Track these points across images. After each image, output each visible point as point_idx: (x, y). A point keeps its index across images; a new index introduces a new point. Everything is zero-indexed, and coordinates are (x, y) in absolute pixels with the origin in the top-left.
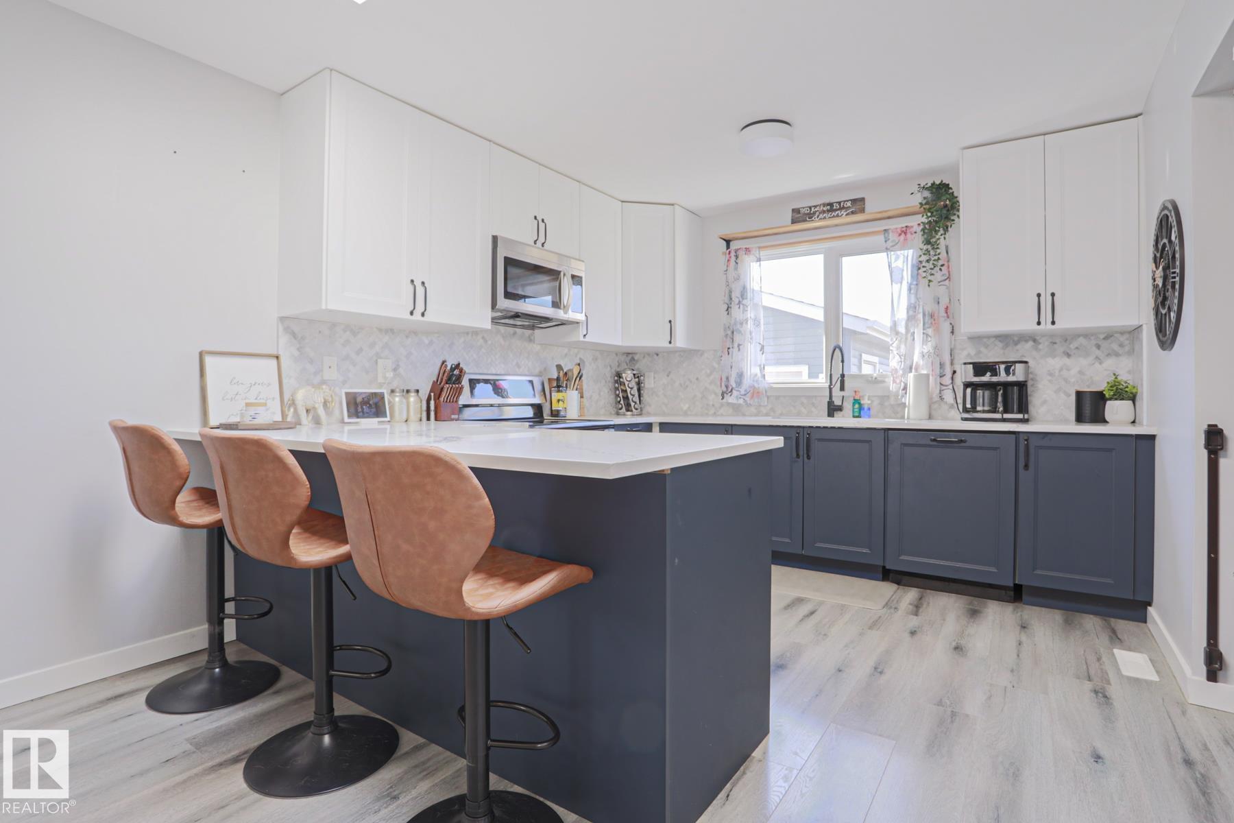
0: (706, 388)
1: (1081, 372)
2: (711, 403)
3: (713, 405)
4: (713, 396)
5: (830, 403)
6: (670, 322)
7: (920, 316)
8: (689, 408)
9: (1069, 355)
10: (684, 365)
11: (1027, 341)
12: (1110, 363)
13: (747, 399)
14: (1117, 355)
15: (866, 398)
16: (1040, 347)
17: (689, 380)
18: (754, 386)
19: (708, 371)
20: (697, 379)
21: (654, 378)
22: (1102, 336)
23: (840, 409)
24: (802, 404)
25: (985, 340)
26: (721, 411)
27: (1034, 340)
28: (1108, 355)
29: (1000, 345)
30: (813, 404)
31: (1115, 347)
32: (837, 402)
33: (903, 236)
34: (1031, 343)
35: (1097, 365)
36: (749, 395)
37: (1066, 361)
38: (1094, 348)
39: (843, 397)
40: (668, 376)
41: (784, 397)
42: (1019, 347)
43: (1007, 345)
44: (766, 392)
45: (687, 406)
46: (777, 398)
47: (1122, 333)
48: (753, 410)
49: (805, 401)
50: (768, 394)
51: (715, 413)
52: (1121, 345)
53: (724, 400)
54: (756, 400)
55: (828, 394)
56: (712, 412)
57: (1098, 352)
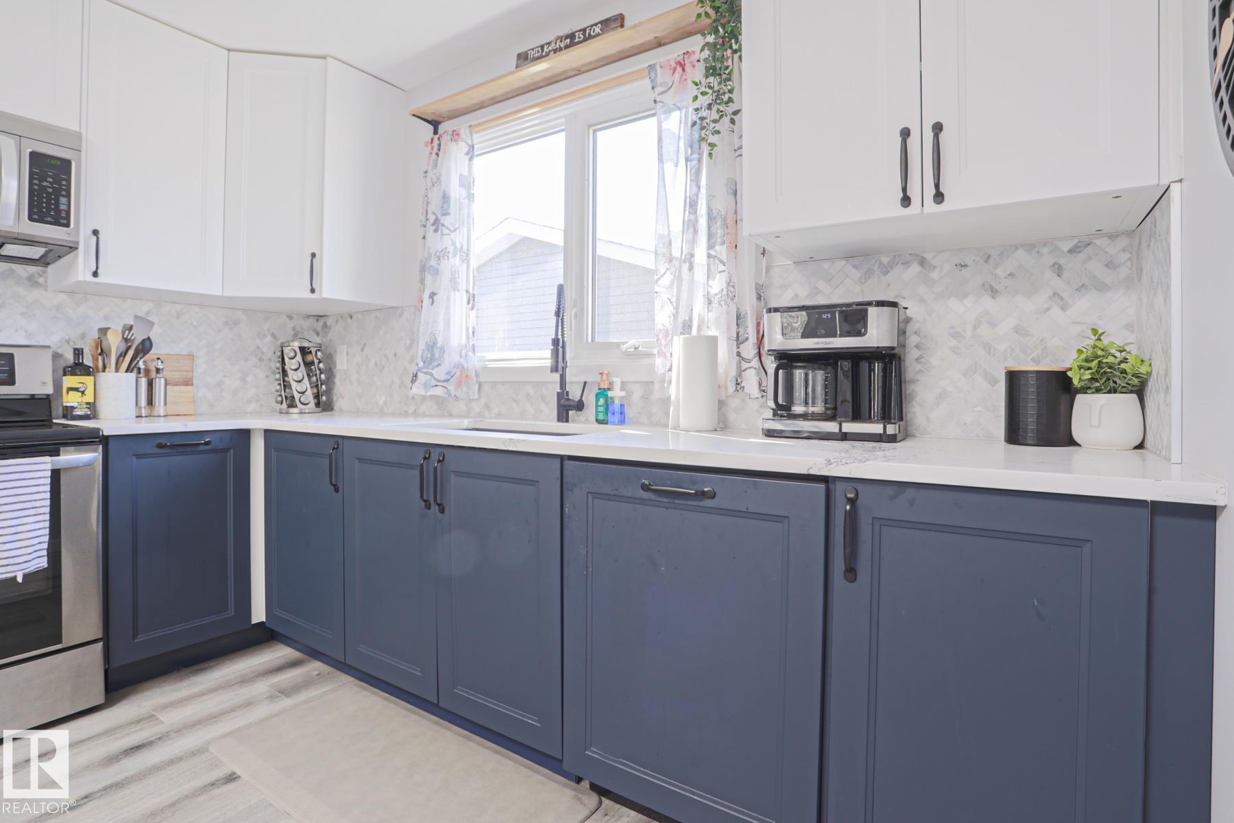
1: (1018, 330)
5: (562, 396)
6: (314, 255)
8: (385, 402)
9: (994, 292)
10: (381, 333)
11: (906, 264)
13: (451, 387)
14: (1101, 287)
16: (935, 275)
17: (386, 356)
18: (461, 365)
19: (408, 342)
20: (395, 355)
21: (347, 354)
22: (1066, 246)
23: (580, 406)
24: (528, 396)
25: (826, 265)
26: (423, 408)
27: (922, 262)
28: (1081, 288)
29: (856, 274)
31: (1096, 267)
34: (915, 268)
35: (1056, 310)
36: (453, 380)
37: (988, 303)
38: (1049, 274)
39: (585, 383)
40: (362, 350)
41: (503, 383)
42: (892, 276)
43: (868, 274)
44: (477, 375)
45: (383, 399)
47: (1113, 237)
50: (482, 379)
52: (1112, 265)
54: (465, 389)
55: (556, 379)
56: (412, 409)
57: (1057, 283)
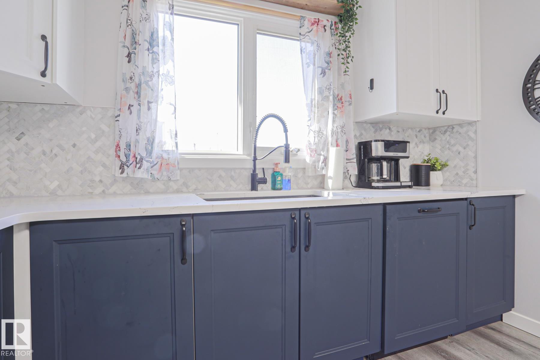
0: (89, 158)
2: (97, 179)
3: (101, 181)
4: (101, 169)
5: (254, 176)
6: (44, 38)
7: (331, 98)
8: (59, 186)
10: (51, 125)
11: (386, 129)
13: (155, 172)
14: (424, 143)
15: (287, 170)
16: (392, 133)
17: (60, 146)
18: (162, 158)
19: (93, 136)
20: (74, 146)
22: (418, 130)
24: (220, 177)
25: (365, 125)
26: (114, 188)
28: (420, 142)
30: (232, 178)
31: (422, 136)
32: (260, 175)
33: (315, 27)
34: (388, 130)
36: (157, 167)
38: (415, 137)
39: (263, 169)
41: (200, 169)
42: (382, 132)
43: (376, 130)
44: (178, 164)
45: (56, 183)
46: (191, 170)
47: (425, 129)
48: (160, 185)
49: (223, 174)
50: (181, 166)
51: (103, 191)
52: (425, 137)
53: (124, 175)
54: (165, 173)
55: (252, 167)
57: (416, 139)
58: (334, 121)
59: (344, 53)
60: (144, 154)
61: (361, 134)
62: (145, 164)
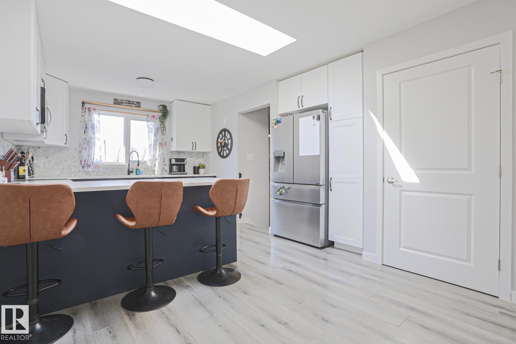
0: (70, 164)
1: (193, 162)
2: (73, 171)
3: (74, 172)
4: (75, 168)
5: (129, 170)
7: (158, 144)
8: (60, 173)
9: (191, 157)
10: (57, 154)
11: (183, 153)
12: (198, 159)
13: (94, 169)
14: (200, 158)
15: (141, 168)
16: (185, 155)
17: (61, 161)
18: (96, 164)
19: (72, 157)
20: (65, 160)
21: (37, 159)
22: (197, 153)
23: (132, 172)
25: (173, 152)
26: (79, 174)
27: (184, 153)
28: (198, 158)
29: (177, 154)
30: (121, 171)
31: (200, 156)
32: (131, 170)
33: (153, 118)
34: (183, 154)
35: (196, 160)
36: (94, 167)
37: (191, 159)
38: (196, 156)
39: (132, 168)
40: (46, 158)
41: (109, 168)
42: (181, 154)
43: (178, 154)
45: (59, 172)
46: (106, 168)
47: (201, 153)
48: (95, 173)
49: (118, 170)
50: (102, 167)
51: (75, 175)
52: (201, 156)
53: (84, 170)
54: (97, 169)
55: (128, 167)
56: (74, 174)
57: (196, 157)
58: (159, 151)
59: (162, 129)
60: (91, 164)
61: (172, 155)
62: (91, 167)
